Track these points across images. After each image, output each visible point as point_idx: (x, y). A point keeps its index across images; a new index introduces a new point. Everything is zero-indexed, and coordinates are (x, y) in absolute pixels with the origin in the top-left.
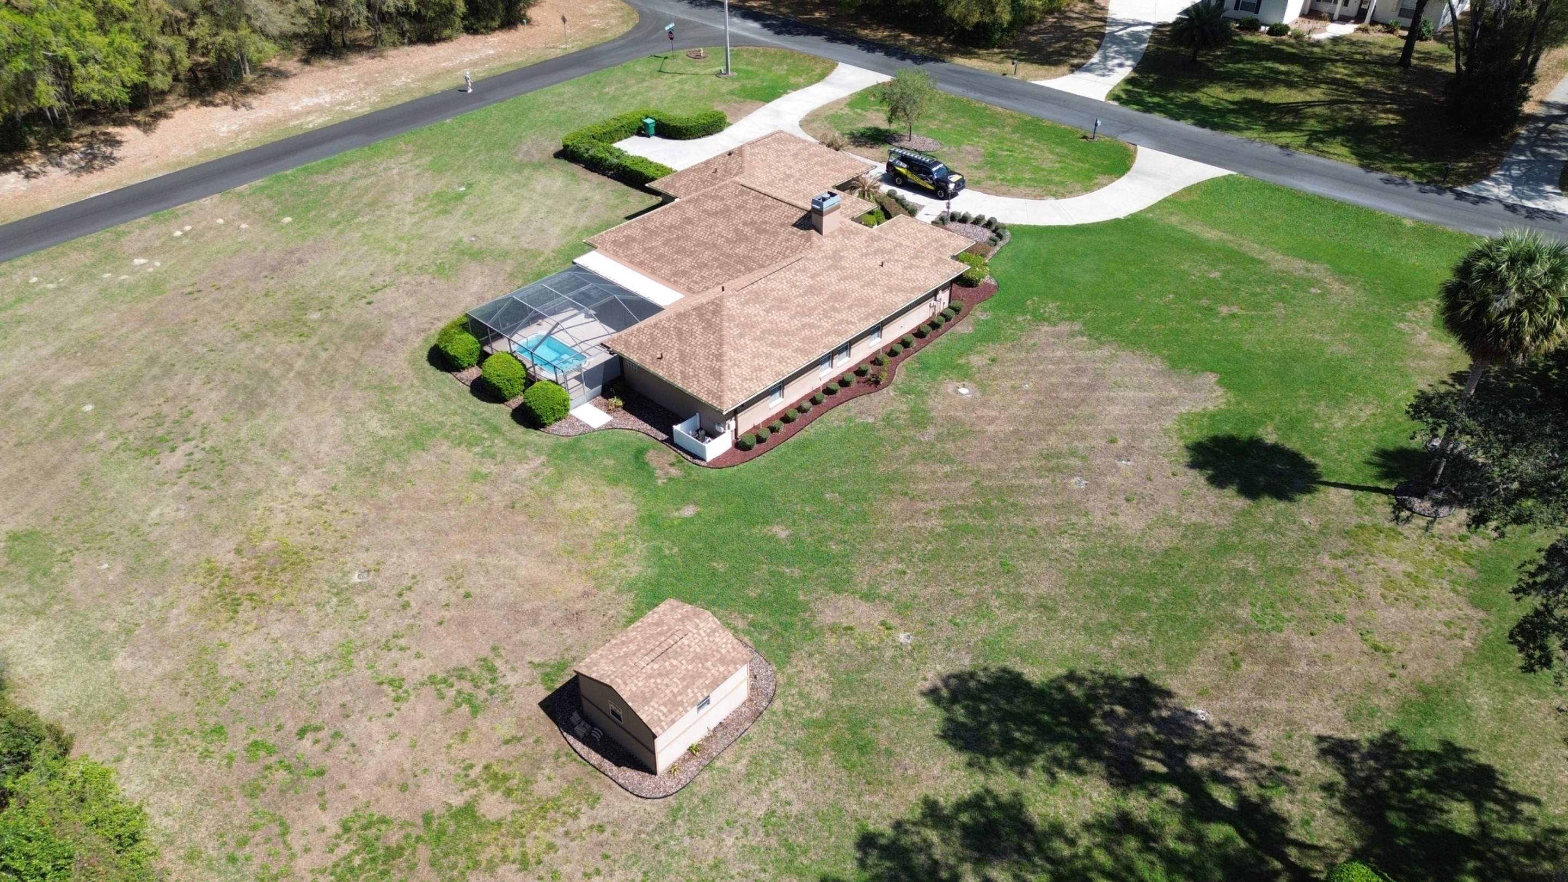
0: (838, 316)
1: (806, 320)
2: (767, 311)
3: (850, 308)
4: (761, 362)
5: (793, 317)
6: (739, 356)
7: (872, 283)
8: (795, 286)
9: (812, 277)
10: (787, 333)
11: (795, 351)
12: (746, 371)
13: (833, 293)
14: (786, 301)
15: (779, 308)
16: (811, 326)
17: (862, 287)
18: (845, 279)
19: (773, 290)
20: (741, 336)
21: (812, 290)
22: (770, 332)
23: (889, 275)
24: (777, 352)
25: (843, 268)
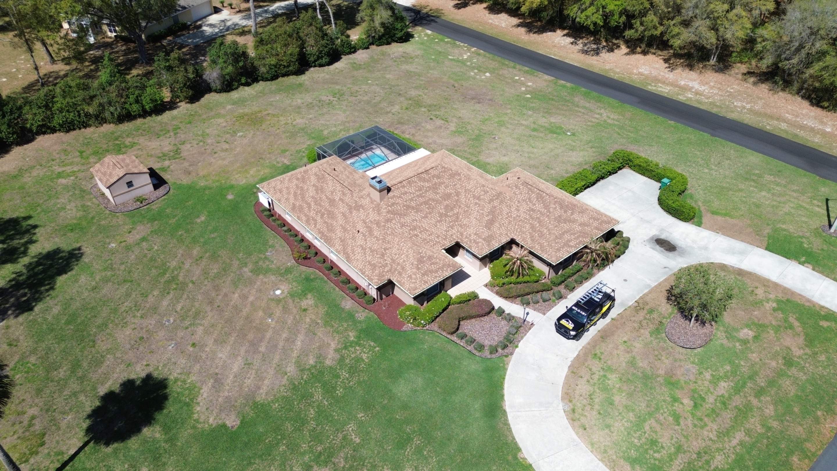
0: (318, 218)
1: (313, 204)
2: (314, 185)
3: (325, 222)
4: (285, 191)
5: (313, 197)
6: (286, 181)
7: (345, 230)
8: (332, 193)
9: (340, 199)
10: (303, 198)
11: (293, 204)
12: (279, 187)
13: (333, 212)
14: (322, 192)
15: (317, 190)
16: (309, 207)
17: (341, 225)
18: (344, 215)
19: (327, 184)
20: (298, 179)
21: (332, 202)
22: (302, 189)
23: (354, 238)
24: (292, 196)
25: (351, 213)
